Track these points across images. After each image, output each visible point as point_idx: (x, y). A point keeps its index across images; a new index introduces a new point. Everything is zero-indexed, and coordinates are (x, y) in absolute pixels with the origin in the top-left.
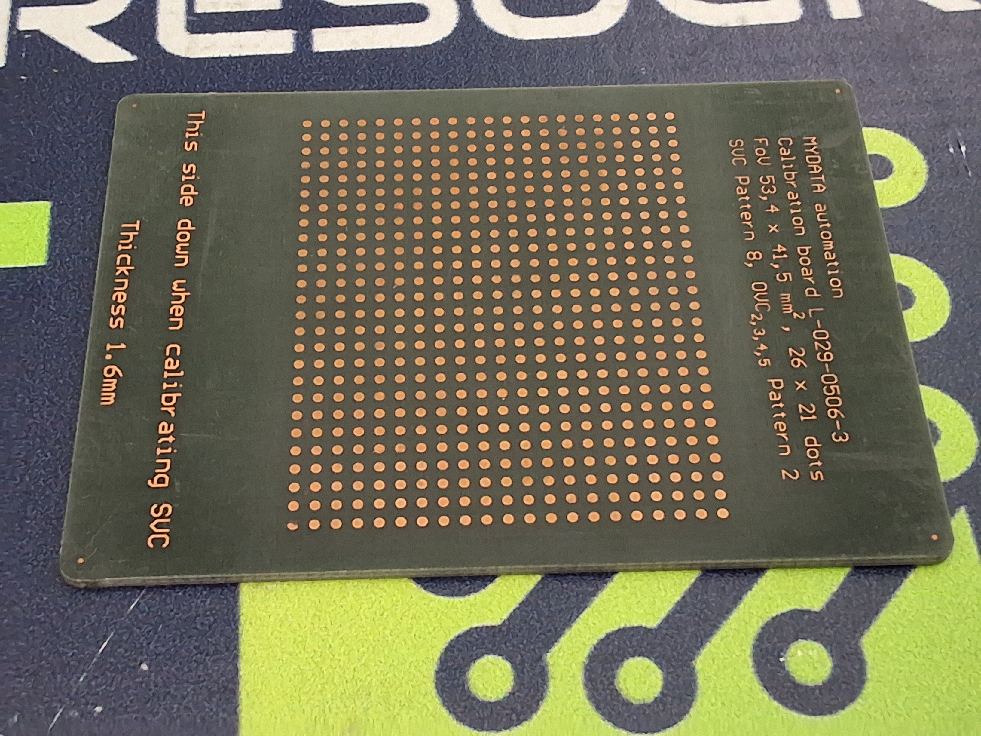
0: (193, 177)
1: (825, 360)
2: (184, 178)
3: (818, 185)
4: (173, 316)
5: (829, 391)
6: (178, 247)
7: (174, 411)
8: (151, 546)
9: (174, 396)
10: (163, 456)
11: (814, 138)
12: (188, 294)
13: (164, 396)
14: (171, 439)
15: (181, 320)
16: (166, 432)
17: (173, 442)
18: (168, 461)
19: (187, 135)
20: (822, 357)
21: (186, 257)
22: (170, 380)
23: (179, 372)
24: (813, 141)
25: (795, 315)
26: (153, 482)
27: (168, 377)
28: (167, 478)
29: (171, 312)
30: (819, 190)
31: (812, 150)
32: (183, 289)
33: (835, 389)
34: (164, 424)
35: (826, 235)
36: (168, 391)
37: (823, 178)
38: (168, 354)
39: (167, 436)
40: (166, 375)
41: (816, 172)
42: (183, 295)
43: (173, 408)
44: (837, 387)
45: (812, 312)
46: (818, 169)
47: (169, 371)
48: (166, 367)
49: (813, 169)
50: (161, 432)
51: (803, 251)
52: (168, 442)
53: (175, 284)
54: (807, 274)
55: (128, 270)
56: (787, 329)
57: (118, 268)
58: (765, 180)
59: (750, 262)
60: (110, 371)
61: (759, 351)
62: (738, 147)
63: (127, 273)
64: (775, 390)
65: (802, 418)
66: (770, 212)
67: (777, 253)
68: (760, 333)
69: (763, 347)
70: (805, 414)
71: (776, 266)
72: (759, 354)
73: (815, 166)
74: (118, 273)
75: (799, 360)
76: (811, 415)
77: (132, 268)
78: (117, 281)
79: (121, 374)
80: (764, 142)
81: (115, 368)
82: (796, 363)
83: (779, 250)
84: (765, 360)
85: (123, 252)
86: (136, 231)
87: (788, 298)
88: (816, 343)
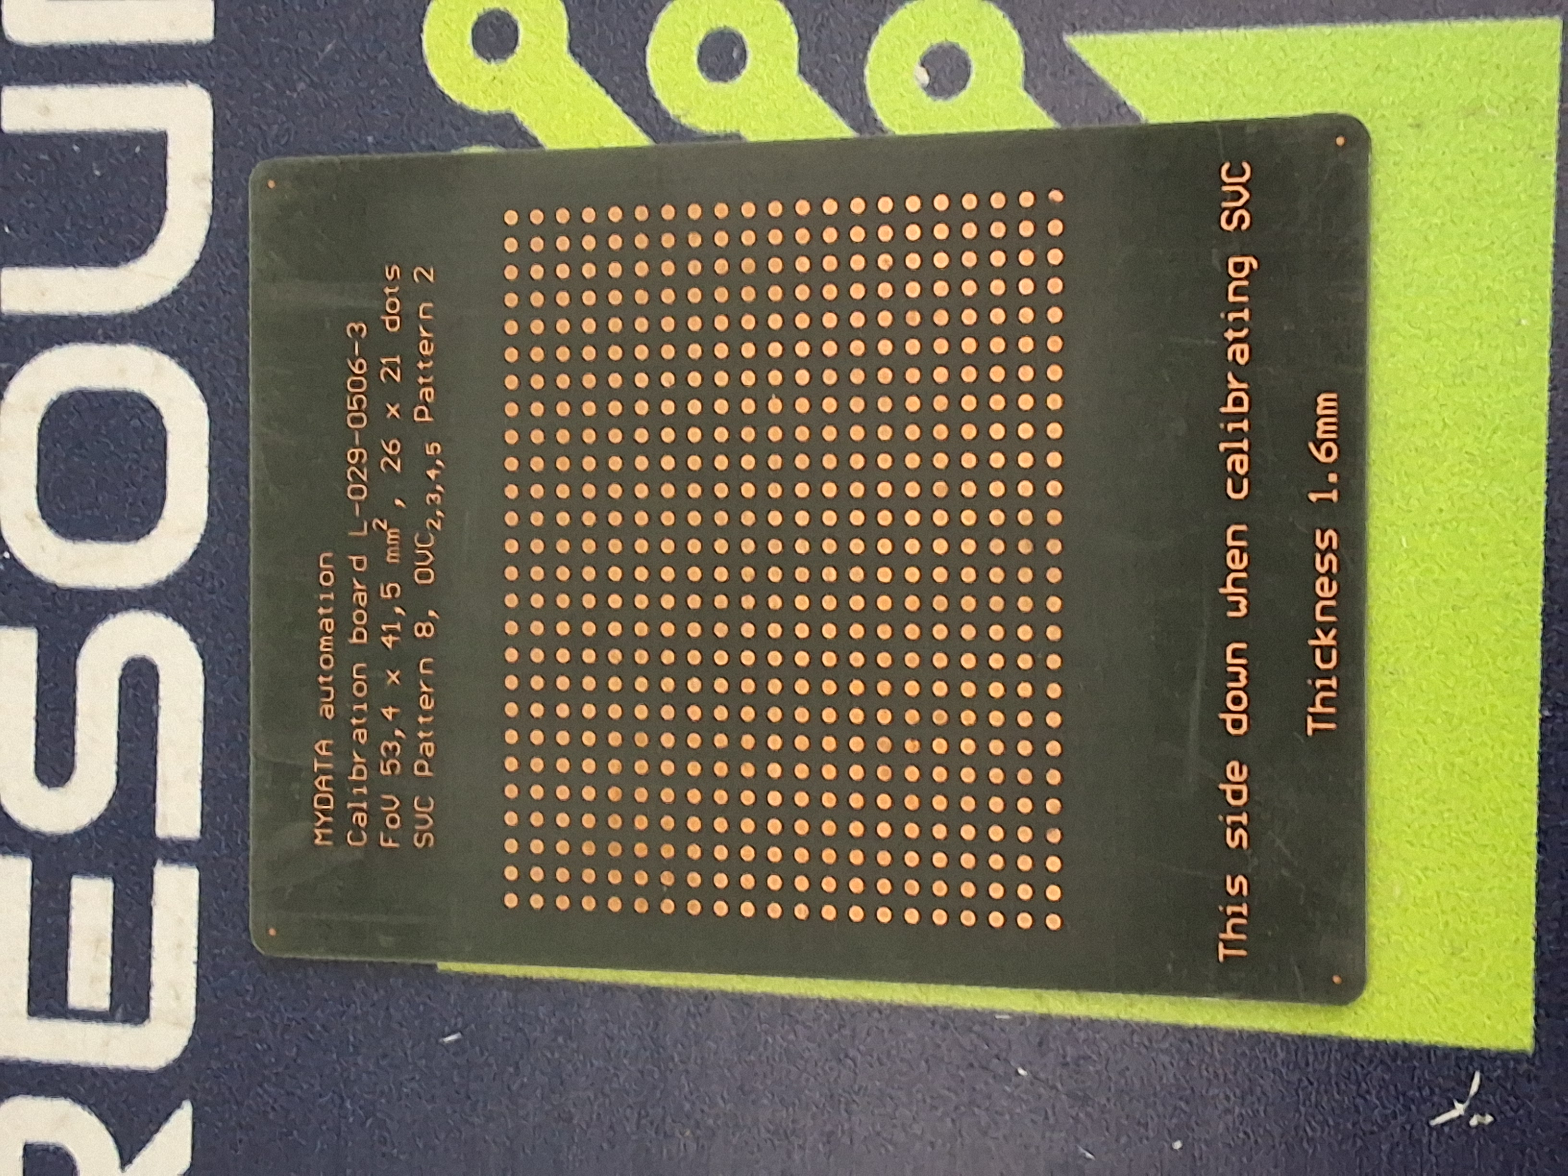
0: (1230, 819)
1: (357, 451)
2: (1244, 819)
3: (324, 753)
4: (1242, 549)
5: (360, 402)
6: (1243, 682)
7: (1228, 382)
8: (1246, 166)
9: (1230, 408)
10: (1239, 307)
11: (317, 841)
12: (1222, 591)
13: (1245, 409)
14: (1230, 335)
15: (1230, 542)
16: (1238, 347)
17: (1226, 330)
18: (1231, 298)
19: (1244, 910)
20: (361, 455)
21: (1230, 660)
22: (1238, 435)
23: (1226, 449)
24: (320, 837)
25: (384, 527)
26: (1251, 265)
27: (1241, 441)
28: (1231, 272)
29: (1245, 557)
30: (324, 743)
31: (323, 819)
32: (1231, 599)
33: (352, 404)
34: (1242, 361)
35: (327, 662)
36: (1239, 418)
37: (316, 765)
38: (1245, 482)
39: (1237, 340)
40: (1245, 445)
41: (324, 778)
42: (1230, 589)
43: (1231, 386)
44: (349, 408)
45: (362, 529)
46: (320, 783)
47: (1240, 451)
48: (1245, 458)
49: (328, 783)
50: (1246, 347)
51: (360, 636)
52: (1235, 330)
53: (1244, 611)
54: (361, 596)
55: (1317, 638)
56: (398, 502)
57: (1333, 643)
58: (393, 767)
59: (432, 620)
60: (1329, 452)
61: (438, 467)
62: (422, 833)
63: (1319, 633)
64: (426, 404)
65: (398, 360)
66: (393, 707)
67: (393, 632)
68: (433, 496)
69: (432, 474)
70: (393, 367)
71: (398, 610)
72: (439, 463)
73: (324, 788)
74: (1333, 632)
75: (390, 451)
76: (389, 365)
77: (1312, 642)
78: (1332, 619)
79: (1311, 446)
80: (386, 841)
81: (1322, 457)
82: (394, 447)
83: (391, 638)
84: (432, 453)
85: (1327, 674)
86: (1312, 714)
87: (390, 554)
88: (365, 478)
